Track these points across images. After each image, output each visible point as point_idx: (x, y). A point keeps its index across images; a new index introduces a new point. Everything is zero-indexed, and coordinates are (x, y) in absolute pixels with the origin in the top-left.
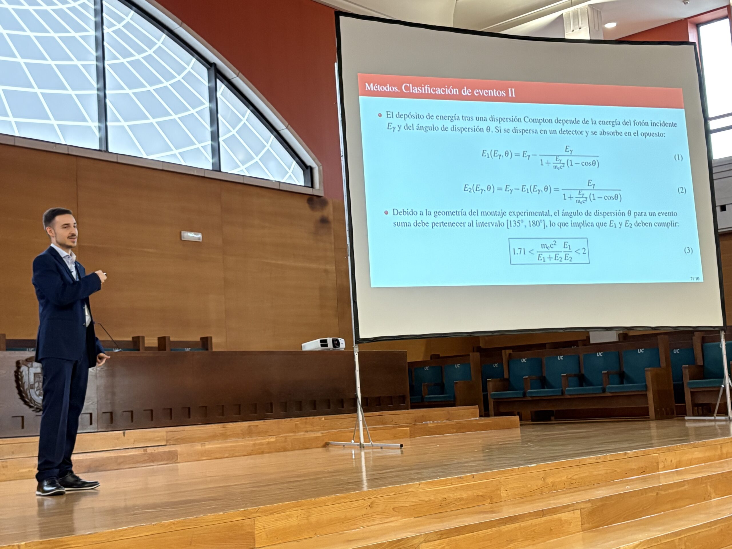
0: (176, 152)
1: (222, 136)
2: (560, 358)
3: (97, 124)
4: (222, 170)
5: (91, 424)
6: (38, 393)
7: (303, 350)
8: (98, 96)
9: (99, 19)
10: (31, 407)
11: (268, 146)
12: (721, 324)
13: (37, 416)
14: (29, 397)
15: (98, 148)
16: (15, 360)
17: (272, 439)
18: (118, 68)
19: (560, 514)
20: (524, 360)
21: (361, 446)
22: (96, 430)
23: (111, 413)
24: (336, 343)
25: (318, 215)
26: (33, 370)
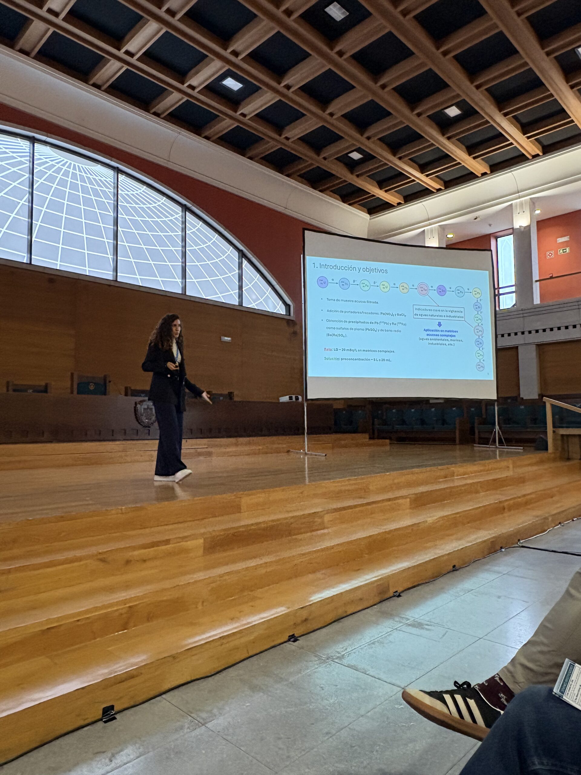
0: (220, 295)
1: (245, 287)
2: (413, 410)
3: (181, 280)
4: (244, 305)
6: (145, 418)
7: (280, 401)
8: (182, 266)
9: (184, 226)
10: (141, 425)
11: (267, 293)
12: (495, 398)
13: (144, 429)
14: (141, 420)
15: (181, 293)
16: (134, 402)
17: (260, 447)
18: (193, 252)
19: (398, 501)
20: (394, 411)
21: (306, 454)
24: (297, 399)
25: (292, 330)
26: (143, 407)
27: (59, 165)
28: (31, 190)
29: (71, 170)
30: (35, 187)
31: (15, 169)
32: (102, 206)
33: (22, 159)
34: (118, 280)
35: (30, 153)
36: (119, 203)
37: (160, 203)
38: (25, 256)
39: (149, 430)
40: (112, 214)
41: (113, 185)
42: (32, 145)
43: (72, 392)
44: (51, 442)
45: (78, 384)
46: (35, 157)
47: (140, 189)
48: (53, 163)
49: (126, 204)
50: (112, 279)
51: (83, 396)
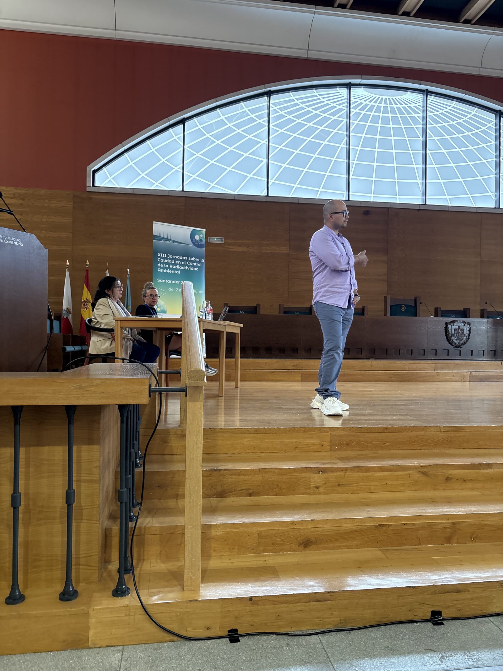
3: (494, 193)
5: (484, 356)
6: (456, 339)
8: (495, 177)
9: (498, 133)
10: (452, 345)
13: (455, 350)
14: (452, 340)
15: (494, 207)
16: (445, 322)
22: (486, 359)
23: (495, 351)
26: (454, 327)
27: (372, 103)
28: (348, 133)
29: (383, 105)
30: (351, 129)
31: (335, 117)
32: (411, 132)
33: (341, 107)
34: (427, 204)
35: (347, 99)
36: (428, 126)
37: (470, 116)
38: (344, 194)
39: (460, 350)
40: (421, 138)
41: (422, 108)
42: (349, 91)
43: (385, 315)
44: (368, 359)
45: (391, 306)
46: (351, 102)
47: (450, 106)
48: (367, 102)
49: (435, 125)
50: (421, 203)
51: (397, 318)
